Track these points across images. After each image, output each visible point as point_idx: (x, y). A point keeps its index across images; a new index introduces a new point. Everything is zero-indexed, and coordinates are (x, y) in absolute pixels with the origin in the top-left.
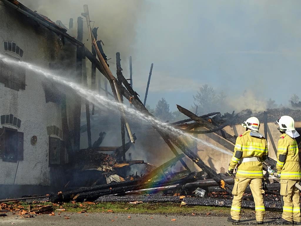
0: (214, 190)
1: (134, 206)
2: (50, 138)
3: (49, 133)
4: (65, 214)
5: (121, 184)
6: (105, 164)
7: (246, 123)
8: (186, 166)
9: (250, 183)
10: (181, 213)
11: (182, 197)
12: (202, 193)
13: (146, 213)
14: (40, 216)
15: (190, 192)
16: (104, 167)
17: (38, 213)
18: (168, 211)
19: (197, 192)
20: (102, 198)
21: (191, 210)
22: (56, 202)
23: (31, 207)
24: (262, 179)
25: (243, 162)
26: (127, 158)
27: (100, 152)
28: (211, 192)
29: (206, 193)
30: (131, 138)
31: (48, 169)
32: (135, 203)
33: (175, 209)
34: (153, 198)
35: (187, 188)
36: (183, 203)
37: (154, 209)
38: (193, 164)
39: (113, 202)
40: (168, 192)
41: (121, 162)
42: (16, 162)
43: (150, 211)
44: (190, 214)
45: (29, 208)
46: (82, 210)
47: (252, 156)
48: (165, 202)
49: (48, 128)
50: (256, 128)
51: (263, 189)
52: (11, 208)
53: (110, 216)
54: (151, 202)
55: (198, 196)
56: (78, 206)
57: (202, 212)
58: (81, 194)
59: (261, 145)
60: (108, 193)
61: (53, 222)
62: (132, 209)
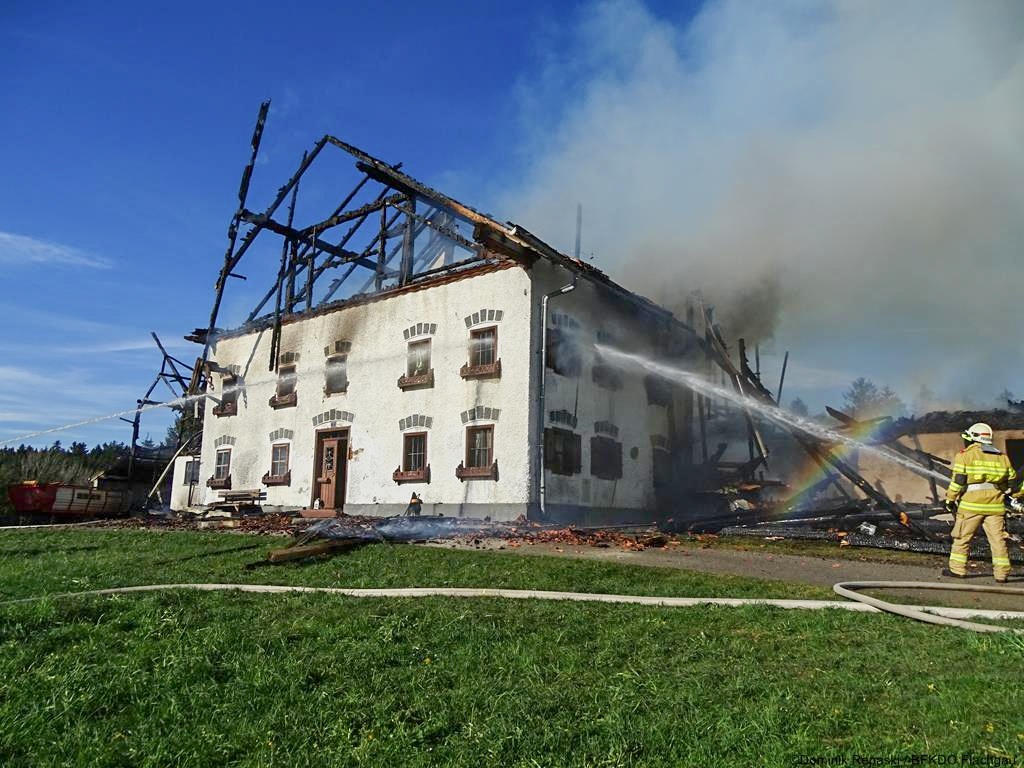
0: (890, 527)
1: (773, 543)
2: (654, 450)
3: (653, 444)
4: (682, 548)
5: (750, 513)
6: (728, 486)
7: (969, 432)
8: (843, 491)
9: (982, 521)
10: (842, 557)
11: (841, 534)
12: (872, 530)
13: (792, 553)
14: (650, 549)
15: (852, 527)
16: (726, 489)
17: (646, 545)
18: (824, 552)
19: (863, 527)
20: (727, 530)
21: (857, 553)
22: (665, 532)
23: (637, 538)
24: (1005, 516)
25: (968, 490)
26: (757, 477)
27: (719, 469)
28: (884, 529)
29: (877, 530)
30: (763, 451)
31: (653, 490)
32: (774, 538)
33: (832, 551)
34: (798, 532)
35: (847, 521)
36: (844, 542)
37: (803, 549)
38: (853, 488)
39: (742, 536)
40: (820, 526)
41: (749, 484)
42: (613, 479)
43: (795, 551)
44: (858, 559)
45: (634, 539)
46: (702, 545)
47: (983, 480)
48: (816, 539)
49: (651, 437)
50: (988, 440)
51: (1006, 530)
52: (613, 538)
53: (743, 554)
54: (795, 538)
55: (865, 534)
56: (696, 539)
57: (876, 557)
58: (699, 524)
59: (998, 464)
60: (733, 524)
61: (669, 559)
62: (771, 546)
